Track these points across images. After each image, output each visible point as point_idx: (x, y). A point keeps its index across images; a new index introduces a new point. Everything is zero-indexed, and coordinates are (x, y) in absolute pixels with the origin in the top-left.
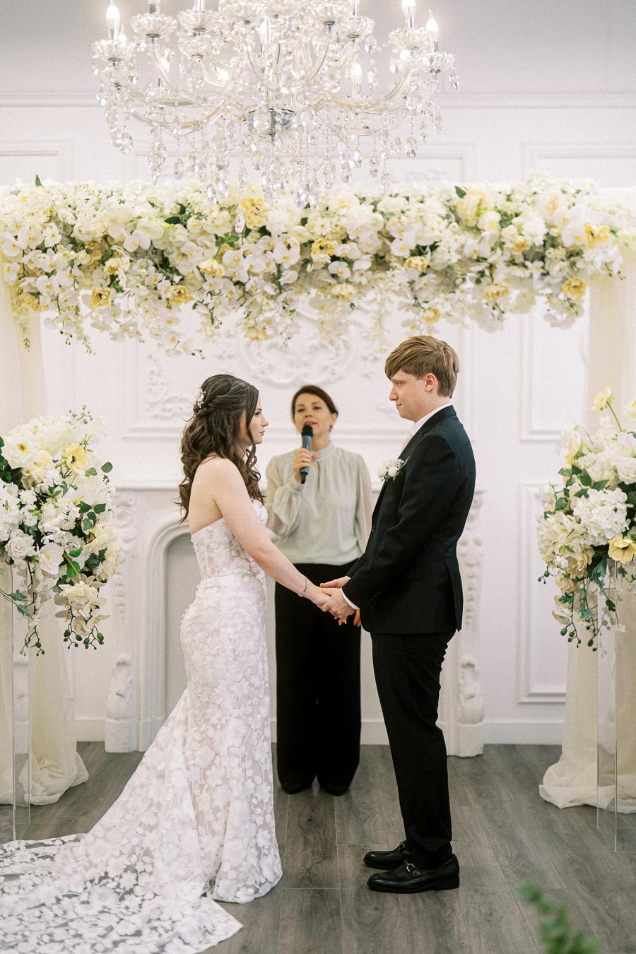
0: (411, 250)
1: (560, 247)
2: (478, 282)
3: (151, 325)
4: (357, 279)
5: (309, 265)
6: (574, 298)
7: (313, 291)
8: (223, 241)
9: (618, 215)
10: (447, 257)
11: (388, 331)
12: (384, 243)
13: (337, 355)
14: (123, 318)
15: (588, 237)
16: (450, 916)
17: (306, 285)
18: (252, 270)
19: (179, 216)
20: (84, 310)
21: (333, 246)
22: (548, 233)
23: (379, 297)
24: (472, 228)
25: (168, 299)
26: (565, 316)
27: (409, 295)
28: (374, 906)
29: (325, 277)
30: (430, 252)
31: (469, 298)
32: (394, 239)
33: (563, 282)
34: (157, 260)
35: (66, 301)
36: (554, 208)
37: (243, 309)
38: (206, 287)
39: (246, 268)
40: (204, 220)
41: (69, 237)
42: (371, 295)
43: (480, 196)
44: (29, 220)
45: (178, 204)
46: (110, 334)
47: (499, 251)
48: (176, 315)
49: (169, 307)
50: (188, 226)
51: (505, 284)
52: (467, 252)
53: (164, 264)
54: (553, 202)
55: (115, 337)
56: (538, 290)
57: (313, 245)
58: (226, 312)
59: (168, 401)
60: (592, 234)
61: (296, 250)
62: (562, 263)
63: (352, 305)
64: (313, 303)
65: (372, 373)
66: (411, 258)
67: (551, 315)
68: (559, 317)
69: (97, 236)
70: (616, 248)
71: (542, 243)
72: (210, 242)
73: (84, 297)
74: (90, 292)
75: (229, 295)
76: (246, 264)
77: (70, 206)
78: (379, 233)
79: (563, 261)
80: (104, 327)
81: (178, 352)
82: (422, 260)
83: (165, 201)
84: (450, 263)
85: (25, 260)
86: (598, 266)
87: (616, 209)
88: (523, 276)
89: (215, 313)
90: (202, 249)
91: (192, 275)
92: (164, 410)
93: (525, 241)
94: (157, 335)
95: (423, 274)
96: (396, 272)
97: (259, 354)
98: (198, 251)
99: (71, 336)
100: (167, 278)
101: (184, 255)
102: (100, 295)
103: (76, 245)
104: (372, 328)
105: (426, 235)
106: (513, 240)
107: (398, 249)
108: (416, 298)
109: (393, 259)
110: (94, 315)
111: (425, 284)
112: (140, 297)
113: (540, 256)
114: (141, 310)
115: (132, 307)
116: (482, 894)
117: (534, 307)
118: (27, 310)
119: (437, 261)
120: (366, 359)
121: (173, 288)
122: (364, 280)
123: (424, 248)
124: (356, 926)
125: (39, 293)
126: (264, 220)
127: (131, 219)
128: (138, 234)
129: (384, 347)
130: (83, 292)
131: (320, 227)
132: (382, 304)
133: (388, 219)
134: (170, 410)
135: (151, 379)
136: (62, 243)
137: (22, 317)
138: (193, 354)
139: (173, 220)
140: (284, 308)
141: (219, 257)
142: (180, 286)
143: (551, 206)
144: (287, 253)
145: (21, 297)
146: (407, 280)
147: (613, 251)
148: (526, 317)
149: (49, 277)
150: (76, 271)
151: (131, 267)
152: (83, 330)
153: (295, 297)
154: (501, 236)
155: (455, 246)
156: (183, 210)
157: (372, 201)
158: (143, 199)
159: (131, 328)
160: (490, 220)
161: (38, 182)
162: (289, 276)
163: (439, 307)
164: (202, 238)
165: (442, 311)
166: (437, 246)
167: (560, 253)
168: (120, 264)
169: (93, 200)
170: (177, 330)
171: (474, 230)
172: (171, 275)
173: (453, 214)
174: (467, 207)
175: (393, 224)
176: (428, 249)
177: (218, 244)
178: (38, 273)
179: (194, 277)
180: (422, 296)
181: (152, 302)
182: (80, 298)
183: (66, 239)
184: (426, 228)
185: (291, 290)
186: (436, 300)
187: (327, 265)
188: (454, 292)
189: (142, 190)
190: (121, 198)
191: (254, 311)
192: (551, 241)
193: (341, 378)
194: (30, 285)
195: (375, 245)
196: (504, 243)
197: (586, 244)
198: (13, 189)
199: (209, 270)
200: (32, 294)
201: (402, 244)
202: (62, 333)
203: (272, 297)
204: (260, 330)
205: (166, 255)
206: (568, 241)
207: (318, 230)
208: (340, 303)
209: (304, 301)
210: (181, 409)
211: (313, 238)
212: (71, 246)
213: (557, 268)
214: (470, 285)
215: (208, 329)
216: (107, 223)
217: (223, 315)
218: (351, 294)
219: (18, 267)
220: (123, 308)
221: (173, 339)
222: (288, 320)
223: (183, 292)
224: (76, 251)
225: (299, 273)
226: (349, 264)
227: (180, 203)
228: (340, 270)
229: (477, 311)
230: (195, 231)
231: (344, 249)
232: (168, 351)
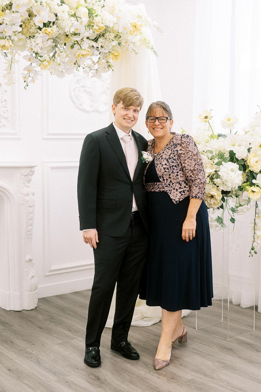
0: (44, 23)
2: (72, 47)
24: (73, 15)
30: (52, 26)
32: (36, 15)
51: (89, 50)
52: (73, 29)
54: (113, 7)
60: (135, 27)
66: (45, 28)
78: (27, 10)
82: (51, 30)
95: (50, 39)
106: (99, 25)
108: (37, 53)
122: (16, 38)
123: (49, 23)
143: (112, 9)
171: (75, 17)
176: (51, 24)
196: (93, 26)
206: (118, 30)
228: (5, 30)
231: (12, 16)
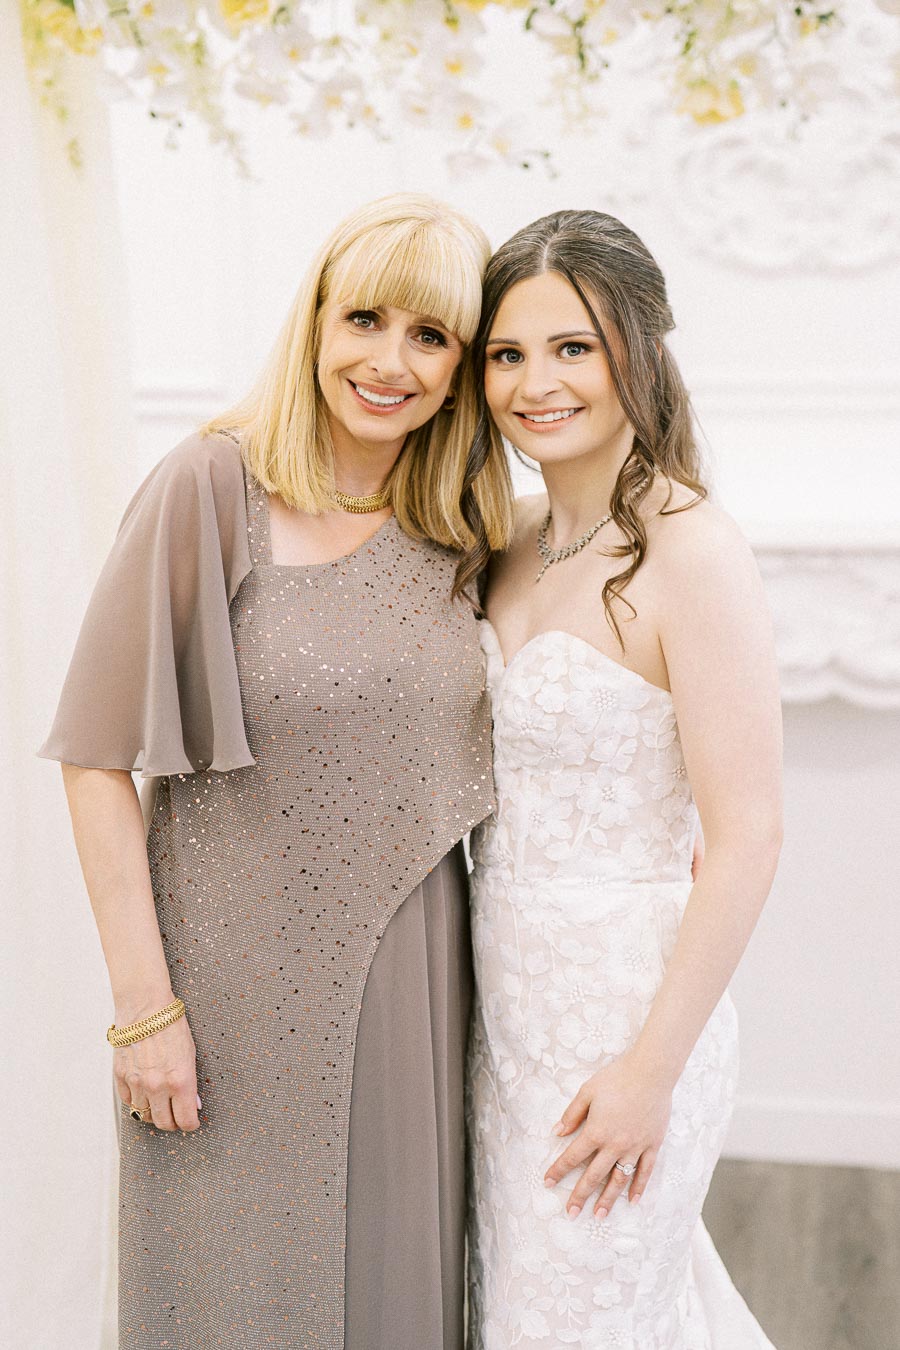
14: (321, 62)
20: (215, 46)
37: (672, 24)
46: (294, 116)
48: (480, 45)
49: (451, 21)
55: (304, 128)
58: (621, 28)
80: (271, 95)
81: (480, 162)
89: (590, 34)
94: (420, 111)
99: (179, 124)
114: (371, 33)
115: (346, 26)
138: (526, 166)
140: (799, 12)
159: (350, 97)
170: (475, 91)
202: (153, 115)
204: (723, 90)
217: (612, 37)
220: (319, 29)
221: (466, 121)
222: (812, 47)
232: (450, 159)
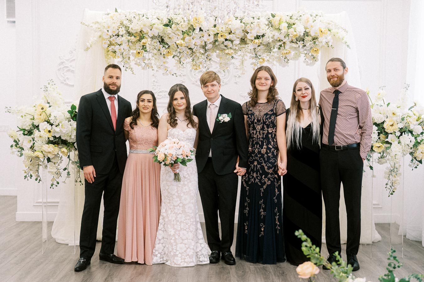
0: (255, 37)
1: (310, 36)
2: (279, 49)
3: (157, 64)
4: (234, 47)
5: (217, 42)
6: (315, 55)
7: (218, 51)
8: (185, 33)
9: (331, 25)
10: (268, 40)
11: (245, 67)
12: (245, 34)
13: (225, 75)
14: (147, 61)
15: (320, 33)
16: (269, 274)
17: (215, 49)
18: (196, 44)
19: (168, 23)
20: (132, 58)
21: (226, 35)
22: (305, 31)
23: (242, 54)
24: (277, 29)
25: (164, 54)
26: (311, 61)
27: (253, 53)
28: (242, 271)
29: (222, 46)
30: (261, 38)
31: (276, 54)
32: (249, 33)
33: (311, 49)
34: (160, 40)
35: (126, 55)
36: (308, 22)
37: (191, 58)
38: (178, 50)
39: (194, 43)
40: (178, 25)
41: (127, 31)
42: (239, 53)
43: (281, 17)
44: (114, 25)
45: (168, 19)
46: (141, 67)
47: (287, 38)
48: (167, 60)
49: (164, 57)
50: (172, 27)
51: (289, 50)
52: (276, 38)
53: (162, 41)
54: (307, 20)
55: (143, 69)
56: (301, 52)
57: (218, 35)
58: (185, 59)
59: (161, 92)
60: (322, 32)
61: (212, 36)
62: (310, 42)
63: (232, 57)
64: (218, 56)
65: (238, 82)
66: (254, 40)
67: (306, 61)
68: (309, 62)
69: (138, 31)
70: (330, 36)
71: (303, 35)
72: (181, 33)
73: (132, 53)
74: (135, 52)
75: (187, 53)
76: (193, 41)
77: (127, 19)
78: (243, 30)
79: (311, 41)
80: (139, 65)
81: (167, 74)
82: (259, 41)
83: (164, 18)
84: (269, 42)
85: (111, 39)
86: (324, 43)
87: (330, 22)
88: (296, 47)
89: (181, 60)
90: (177, 36)
91: (173, 46)
92: (158, 95)
93: (297, 34)
94: (159, 68)
95: (259, 46)
96: (249, 45)
97: (195, 75)
98: (175, 37)
99: (127, 68)
100: (163, 47)
101: (170, 38)
102: (139, 53)
103: (130, 34)
104: (240, 66)
105: (261, 32)
106: (292, 34)
107: (250, 37)
108: (256, 54)
109: (248, 40)
110: (135, 60)
111: (260, 50)
112: (154, 53)
113: (302, 39)
115: (150, 57)
116: (280, 268)
117: (300, 58)
118: (110, 58)
119: (264, 41)
120: (236, 77)
121: (166, 50)
122: (237, 48)
123: (260, 36)
124: (236, 276)
125: (115, 52)
126: (201, 26)
127: (151, 24)
128: (154, 30)
129: (244, 72)
130: (131, 51)
131: (221, 28)
132: (243, 57)
133: (246, 26)
134: (161, 95)
135: (154, 84)
136: (125, 34)
137: (109, 61)
138: (173, 75)
139: (166, 25)
140: (207, 58)
141: (183, 39)
142: (168, 50)
143: (307, 21)
144: (209, 38)
145: (109, 53)
146: (253, 48)
147: (329, 38)
148: (297, 62)
149: (120, 46)
150: (130, 43)
151: (151, 43)
152: (131, 65)
153: (211, 54)
154: (288, 32)
155: (271, 36)
156: (170, 22)
157: (240, 19)
158: (155, 17)
159: (149, 65)
160: (284, 26)
161: (116, 10)
162: (209, 46)
163: (265, 58)
164: (177, 32)
165: (266, 59)
166: (264, 36)
167: (310, 38)
168: (147, 41)
169: (137, 17)
170: (167, 66)
171: (278, 30)
172: (165, 46)
173: (270, 24)
174: (275, 21)
175: (248, 27)
176: (261, 36)
177: (183, 34)
178: (115, 44)
179: (174, 46)
180: (259, 54)
181: (158, 56)
182: (131, 53)
183: (127, 32)
184: (260, 29)
185: (210, 51)
186: (264, 55)
187: (223, 43)
188: (270, 52)
189: (154, 14)
190: (147, 16)
191: (196, 59)
192: (307, 34)
193: (227, 84)
194: (112, 49)
195: (241, 35)
196: (289, 35)
197: (319, 35)
198: (106, 13)
199: (180, 44)
200: (113, 52)
201: (251, 35)
202: (124, 67)
203: (203, 54)
204: (198, 66)
205: (163, 38)
206: (313, 34)
207: (220, 30)
208: (228, 56)
209: (214, 55)
210: (165, 95)
211: (219, 32)
212: (128, 34)
213: (309, 44)
214: (276, 50)
215: (178, 65)
216: (142, 26)
217: (184, 60)
218: (232, 53)
219: (109, 43)
220: (147, 57)
221: (166, 69)
222: (208, 62)
223: (169, 52)
224: (130, 36)
225: (213, 45)
226: (231, 42)
227: (169, 18)
228: (228, 44)
229: (279, 59)
230: (175, 29)
231: (230, 37)
232: (163, 74)
